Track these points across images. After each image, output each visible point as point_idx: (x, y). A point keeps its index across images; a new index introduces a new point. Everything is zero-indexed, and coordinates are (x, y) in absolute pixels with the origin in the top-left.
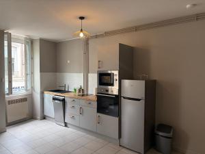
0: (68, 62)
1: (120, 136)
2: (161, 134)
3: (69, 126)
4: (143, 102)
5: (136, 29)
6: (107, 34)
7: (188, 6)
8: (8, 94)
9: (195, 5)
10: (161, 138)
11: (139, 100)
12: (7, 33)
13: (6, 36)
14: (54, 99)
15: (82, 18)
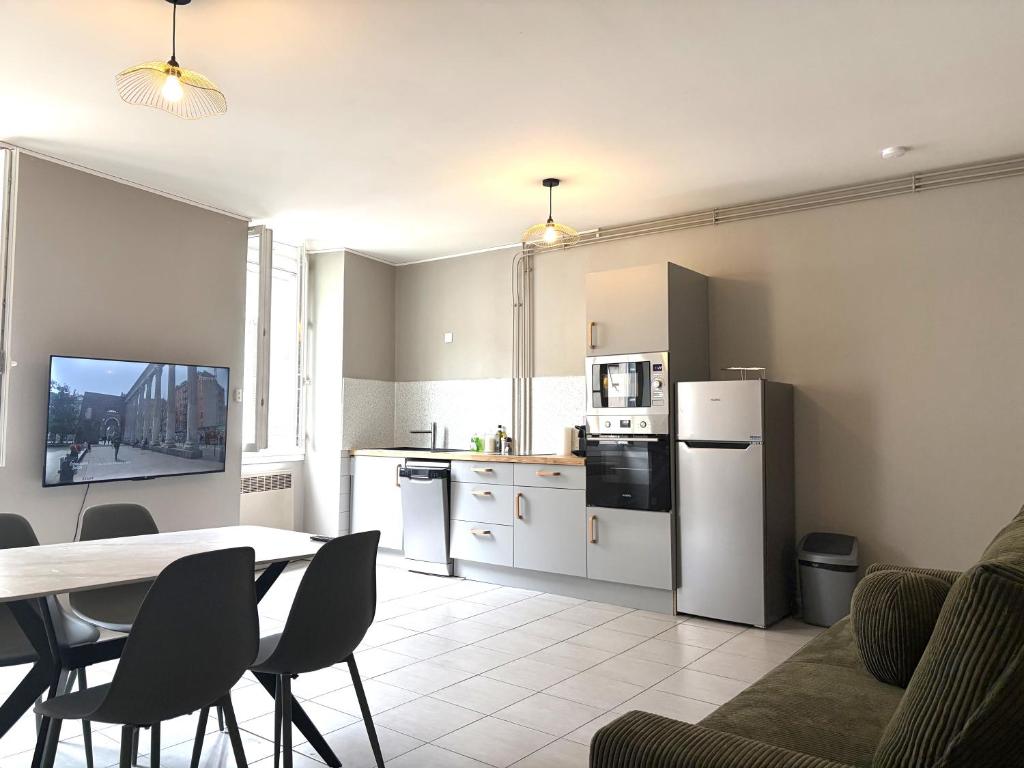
0: (448, 338)
1: (677, 582)
2: (818, 558)
3: (464, 571)
4: (756, 452)
5: (719, 216)
6: (610, 234)
7: (887, 152)
8: (253, 448)
9: (906, 149)
10: (822, 572)
11: (743, 445)
12: (259, 229)
13: (253, 242)
14: (406, 473)
15: (551, 183)
